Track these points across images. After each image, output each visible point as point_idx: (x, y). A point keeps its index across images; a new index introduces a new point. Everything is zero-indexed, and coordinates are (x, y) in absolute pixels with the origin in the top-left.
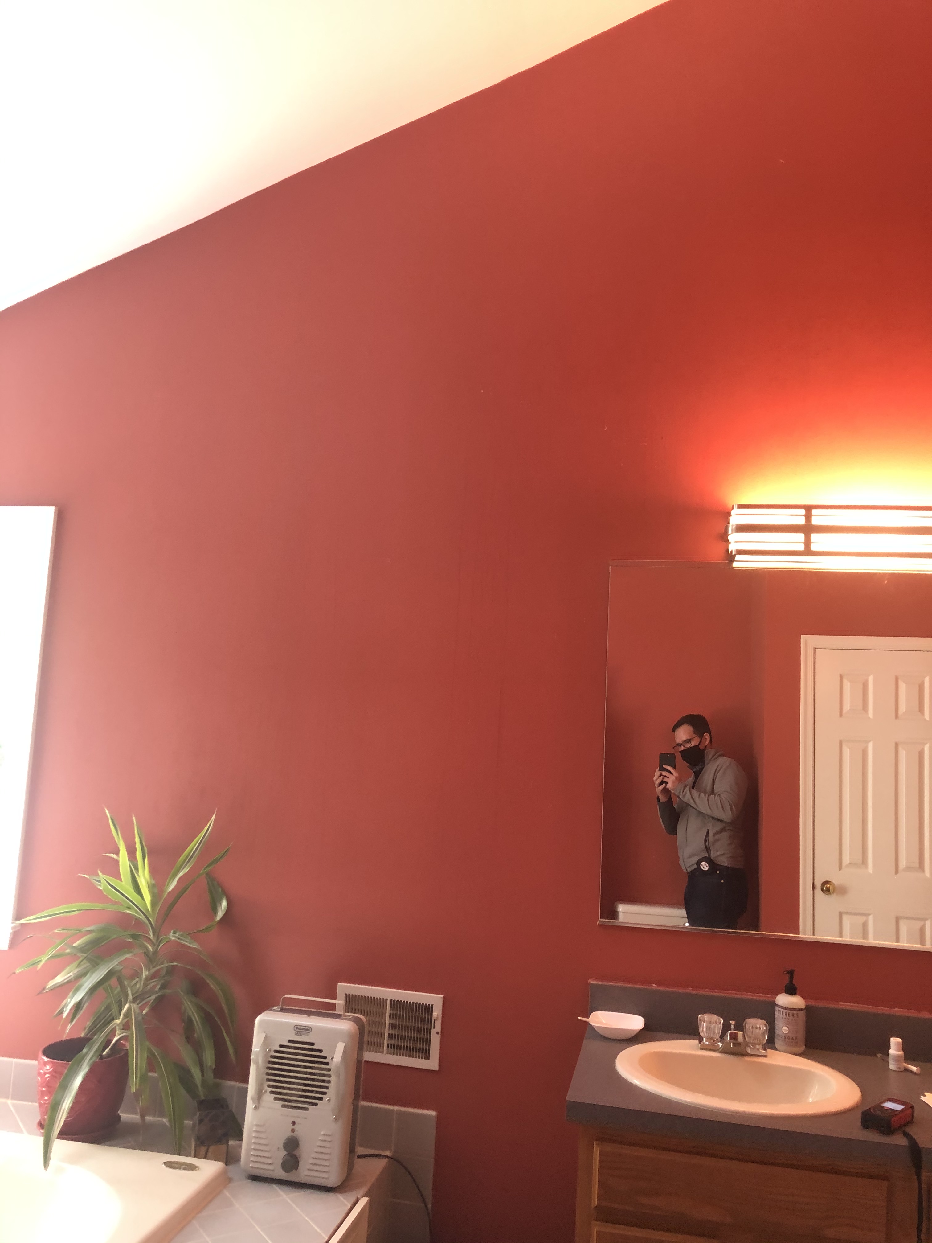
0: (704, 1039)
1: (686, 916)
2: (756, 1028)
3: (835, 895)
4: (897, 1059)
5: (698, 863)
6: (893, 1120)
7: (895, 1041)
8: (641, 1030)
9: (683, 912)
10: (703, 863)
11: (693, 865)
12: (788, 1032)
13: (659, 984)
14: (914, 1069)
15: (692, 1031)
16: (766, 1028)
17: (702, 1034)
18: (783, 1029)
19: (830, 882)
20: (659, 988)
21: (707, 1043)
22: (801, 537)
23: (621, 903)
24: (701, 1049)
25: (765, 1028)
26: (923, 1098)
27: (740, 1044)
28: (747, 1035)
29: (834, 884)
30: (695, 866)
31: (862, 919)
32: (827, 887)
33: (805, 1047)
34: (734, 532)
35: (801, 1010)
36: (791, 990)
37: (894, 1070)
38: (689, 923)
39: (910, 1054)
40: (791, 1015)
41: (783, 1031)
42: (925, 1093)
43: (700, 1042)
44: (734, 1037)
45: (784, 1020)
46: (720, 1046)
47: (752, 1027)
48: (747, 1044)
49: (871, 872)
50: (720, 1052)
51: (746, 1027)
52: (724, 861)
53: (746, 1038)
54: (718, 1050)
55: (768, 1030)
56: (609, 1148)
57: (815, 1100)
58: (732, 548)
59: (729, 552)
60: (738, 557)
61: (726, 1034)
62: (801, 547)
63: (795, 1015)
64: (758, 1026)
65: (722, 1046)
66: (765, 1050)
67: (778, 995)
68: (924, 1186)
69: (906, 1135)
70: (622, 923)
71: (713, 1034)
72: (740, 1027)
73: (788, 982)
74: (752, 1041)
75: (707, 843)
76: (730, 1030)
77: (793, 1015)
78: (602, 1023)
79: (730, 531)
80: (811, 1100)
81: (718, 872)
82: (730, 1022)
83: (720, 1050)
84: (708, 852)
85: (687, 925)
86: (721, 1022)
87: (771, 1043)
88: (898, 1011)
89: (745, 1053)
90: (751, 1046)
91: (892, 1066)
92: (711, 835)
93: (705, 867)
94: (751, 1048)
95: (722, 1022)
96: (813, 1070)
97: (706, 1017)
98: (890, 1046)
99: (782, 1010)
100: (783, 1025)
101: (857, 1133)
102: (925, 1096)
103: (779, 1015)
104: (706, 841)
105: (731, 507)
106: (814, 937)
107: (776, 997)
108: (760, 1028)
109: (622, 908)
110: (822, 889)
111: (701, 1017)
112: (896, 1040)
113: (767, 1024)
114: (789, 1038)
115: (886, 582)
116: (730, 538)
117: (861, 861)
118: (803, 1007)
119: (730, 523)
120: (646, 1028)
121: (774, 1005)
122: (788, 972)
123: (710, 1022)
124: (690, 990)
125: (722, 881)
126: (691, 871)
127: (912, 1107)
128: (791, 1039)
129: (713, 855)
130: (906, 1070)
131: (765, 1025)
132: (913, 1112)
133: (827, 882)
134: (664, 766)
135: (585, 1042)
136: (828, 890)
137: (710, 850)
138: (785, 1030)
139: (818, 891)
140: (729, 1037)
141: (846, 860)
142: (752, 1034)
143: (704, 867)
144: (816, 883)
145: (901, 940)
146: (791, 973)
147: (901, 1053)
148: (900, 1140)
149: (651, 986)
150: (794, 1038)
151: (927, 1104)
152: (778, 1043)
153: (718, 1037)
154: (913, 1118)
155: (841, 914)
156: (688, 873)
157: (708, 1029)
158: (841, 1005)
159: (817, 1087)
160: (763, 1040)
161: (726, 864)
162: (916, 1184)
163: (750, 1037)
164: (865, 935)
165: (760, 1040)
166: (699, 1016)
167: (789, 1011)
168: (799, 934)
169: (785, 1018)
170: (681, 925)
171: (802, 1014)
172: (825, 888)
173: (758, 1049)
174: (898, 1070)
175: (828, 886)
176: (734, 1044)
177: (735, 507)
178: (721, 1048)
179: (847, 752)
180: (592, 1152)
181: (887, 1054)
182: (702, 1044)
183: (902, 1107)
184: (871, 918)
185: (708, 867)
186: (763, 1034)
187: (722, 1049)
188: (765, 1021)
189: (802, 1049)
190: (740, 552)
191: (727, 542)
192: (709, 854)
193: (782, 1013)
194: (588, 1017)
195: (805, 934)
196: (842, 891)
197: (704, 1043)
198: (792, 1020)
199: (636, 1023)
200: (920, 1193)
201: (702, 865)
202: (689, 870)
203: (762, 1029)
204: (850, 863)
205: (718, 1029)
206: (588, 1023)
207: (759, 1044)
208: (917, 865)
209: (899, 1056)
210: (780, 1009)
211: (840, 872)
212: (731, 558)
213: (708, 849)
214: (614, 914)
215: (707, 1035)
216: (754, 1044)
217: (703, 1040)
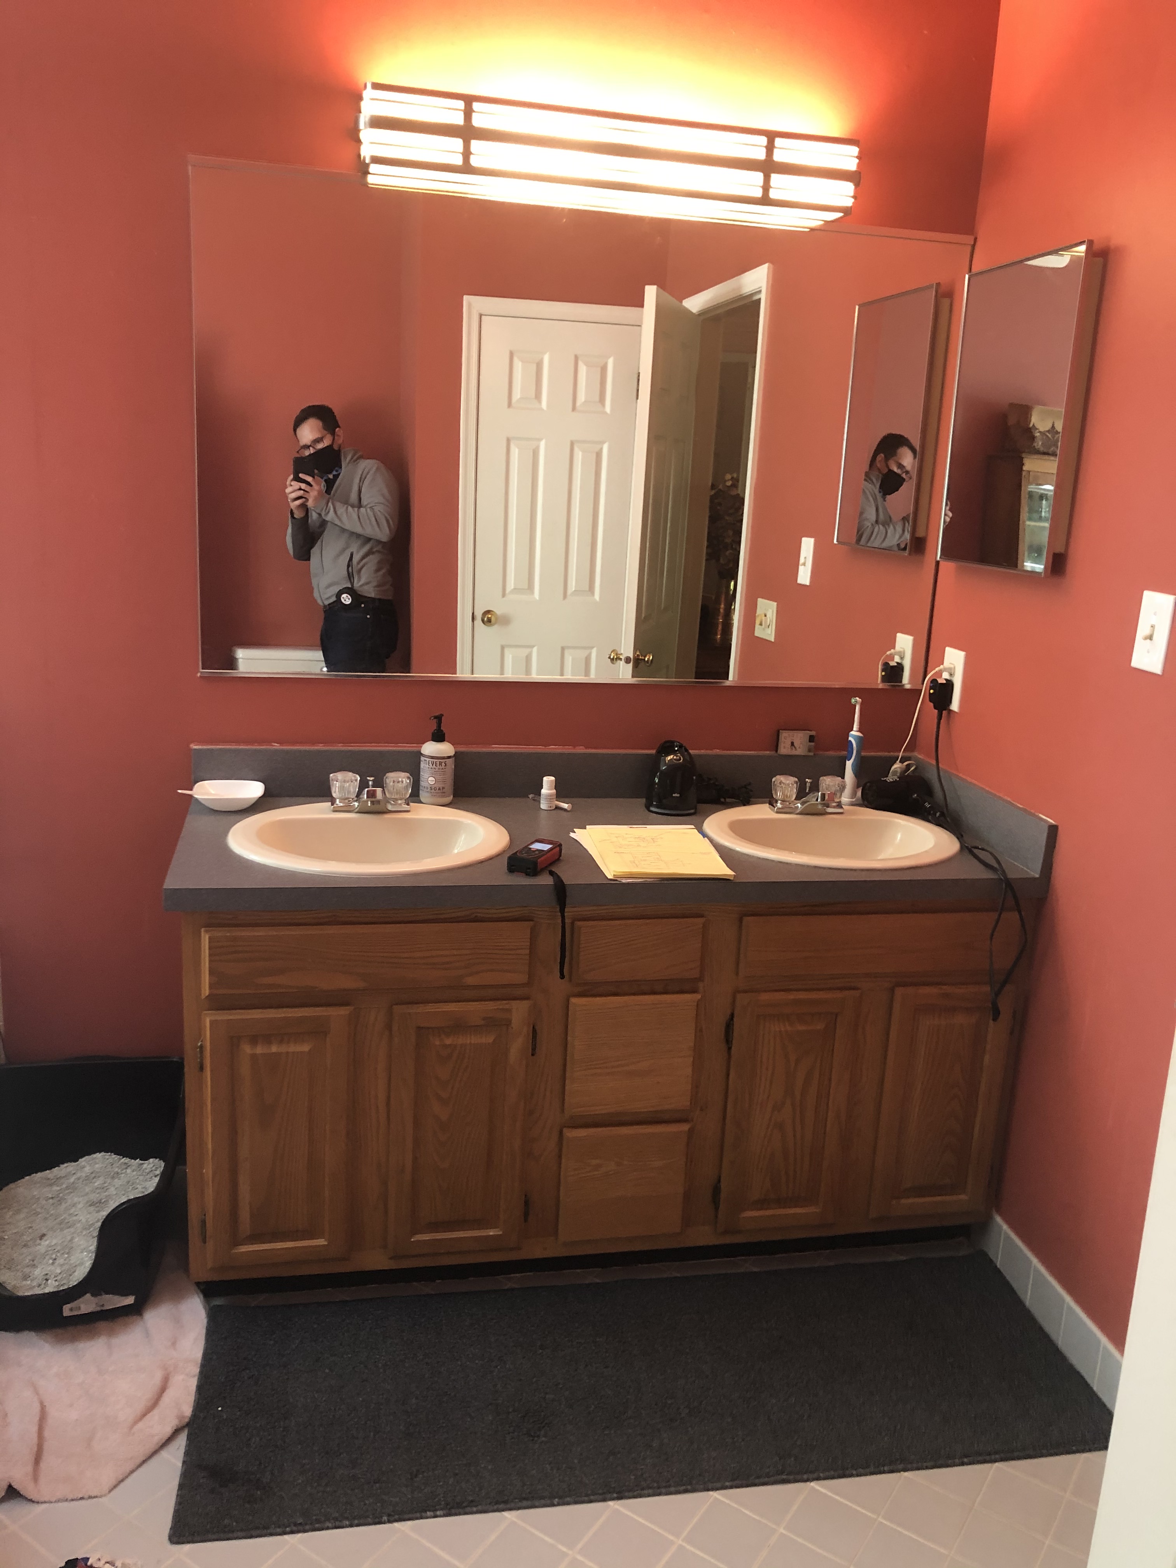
0: (338, 801)
1: (323, 659)
2: (398, 782)
3: (496, 627)
4: (549, 798)
5: (339, 595)
6: (539, 860)
7: (548, 782)
8: (260, 797)
9: (319, 655)
10: (344, 596)
11: (332, 596)
12: (434, 782)
13: (281, 743)
14: (565, 806)
15: (323, 793)
16: (410, 781)
17: (334, 795)
18: (428, 779)
19: (492, 611)
20: (282, 747)
21: (341, 804)
22: (457, 144)
23: (238, 648)
24: (335, 811)
25: (408, 781)
26: (572, 835)
27: (379, 802)
28: (388, 791)
29: (496, 614)
30: (334, 599)
31: (526, 651)
32: (488, 618)
33: (453, 797)
34: (368, 126)
35: (449, 757)
36: (439, 737)
37: (546, 809)
38: (326, 667)
39: (561, 792)
40: (438, 765)
41: (429, 782)
42: (575, 829)
43: (332, 804)
44: (371, 795)
45: (430, 769)
46: (356, 806)
47: (394, 782)
48: (387, 801)
49: (538, 599)
50: (357, 813)
51: (387, 782)
52: (370, 591)
53: (386, 793)
54: (353, 810)
55: (411, 783)
56: (220, 933)
57: (461, 851)
58: (366, 152)
59: (362, 158)
60: (373, 168)
61: (363, 792)
62: (458, 161)
63: (443, 764)
64: (400, 780)
65: (358, 806)
66: (408, 804)
67: (423, 743)
68: (568, 921)
69: (552, 873)
70: (242, 673)
71: (348, 794)
72: (379, 783)
73: (436, 728)
74: (393, 797)
75: (350, 568)
76: (368, 787)
77: (440, 764)
78: (211, 794)
79: (362, 125)
80: (456, 851)
81: (363, 606)
82: (368, 778)
83: (356, 810)
84: (351, 582)
85: (325, 669)
86: (356, 780)
87: (415, 796)
88: (553, 749)
89: (385, 810)
90: (392, 802)
91: (544, 806)
92: (356, 559)
93: (347, 600)
94: (391, 804)
95: (359, 779)
96: (459, 819)
97: (340, 775)
98: (542, 786)
99: (427, 759)
100: (428, 776)
101: (504, 878)
102: (575, 832)
103: (425, 766)
104: (348, 566)
105: (363, 86)
106: (472, 676)
107: (421, 747)
108: (402, 782)
109: (241, 654)
110: (483, 621)
111: (334, 776)
112: (548, 778)
113: (411, 777)
114: (435, 789)
115: (564, 220)
116: (362, 136)
117: (526, 587)
118: (452, 753)
119: (362, 111)
120: (267, 794)
121: (420, 754)
122: (435, 717)
123: (345, 781)
124: (320, 747)
125: (368, 616)
126: (329, 604)
127: (560, 845)
128: (437, 789)
129: (356, 585)
130: (557, 808)
131: (408, 778)
132: (561, 850)
133: (488, 612)
134: (301, 475)
135: (189, 818)
136: (489, 620)
137: (354, 578)
138: (431, 780)
139: (478, 621)
140: (365, 795)
141: (511, 585)
142: (393, 789)
143: (345, 600)
144: (476, 613)
145: (565, 673)
146: (439, 718)
147: (554, 791)
148: (546, 880)
149: (272, 745)
150: (441, 789)
151: (576, 840)
152: (424, 795)
153: (354, 796)
154: (560, 856)
155: (503, 648)
156: (325, 606)
157: (342, 788)
158: (493, 748)
159: (463, 837)
160: (406, 794)
161: (373, 595)
162: (560, 921)
163: (390, 792)
164: (528, 671)
165: (402, 794)
166: (331, 775)
167: (436, 760)
168: (456, 674)
169: (432, 768)
170: (318, 671)
171: (451, 762)
172: (486, 619)
173: (400, 804)
174: (550, 809)
175: (490, 616)
176: (372, 803)
177: (369, 86)
178: (357, 808)
179: (515, 452)
180: (200, 940)
181: (540, 794)
182: (335, 806)
183: (549, 846)
184: (535, 650)
185: (351, 600)
186: (406, 788)
187: (359, 808)
188: (409, 774)
189: (450, 798)
190: (377, 160)
191: (359, 142)
192: (352, 584)
193: (429, 763)
194: (191, 790)
195: (463, 673)
196: (505, 621)
197: (337, 804)
198: (439, 769)
199: (254, 790)
200: (563, 927)
201: (343, 598)
202: (327, 603)
203: (404, 782)
204: (515, 589)
205: (354, 787)
206: (191, 796)
207: (401, 799)
208: (587, 588)
209: (551, 795)
210: (426, 759)
211: (504, 599)
212: (364, 170)
213: (350, 576)
214: (231, 663)
215: (341, 795)
216: (395, 800)
217: (335, 802)
